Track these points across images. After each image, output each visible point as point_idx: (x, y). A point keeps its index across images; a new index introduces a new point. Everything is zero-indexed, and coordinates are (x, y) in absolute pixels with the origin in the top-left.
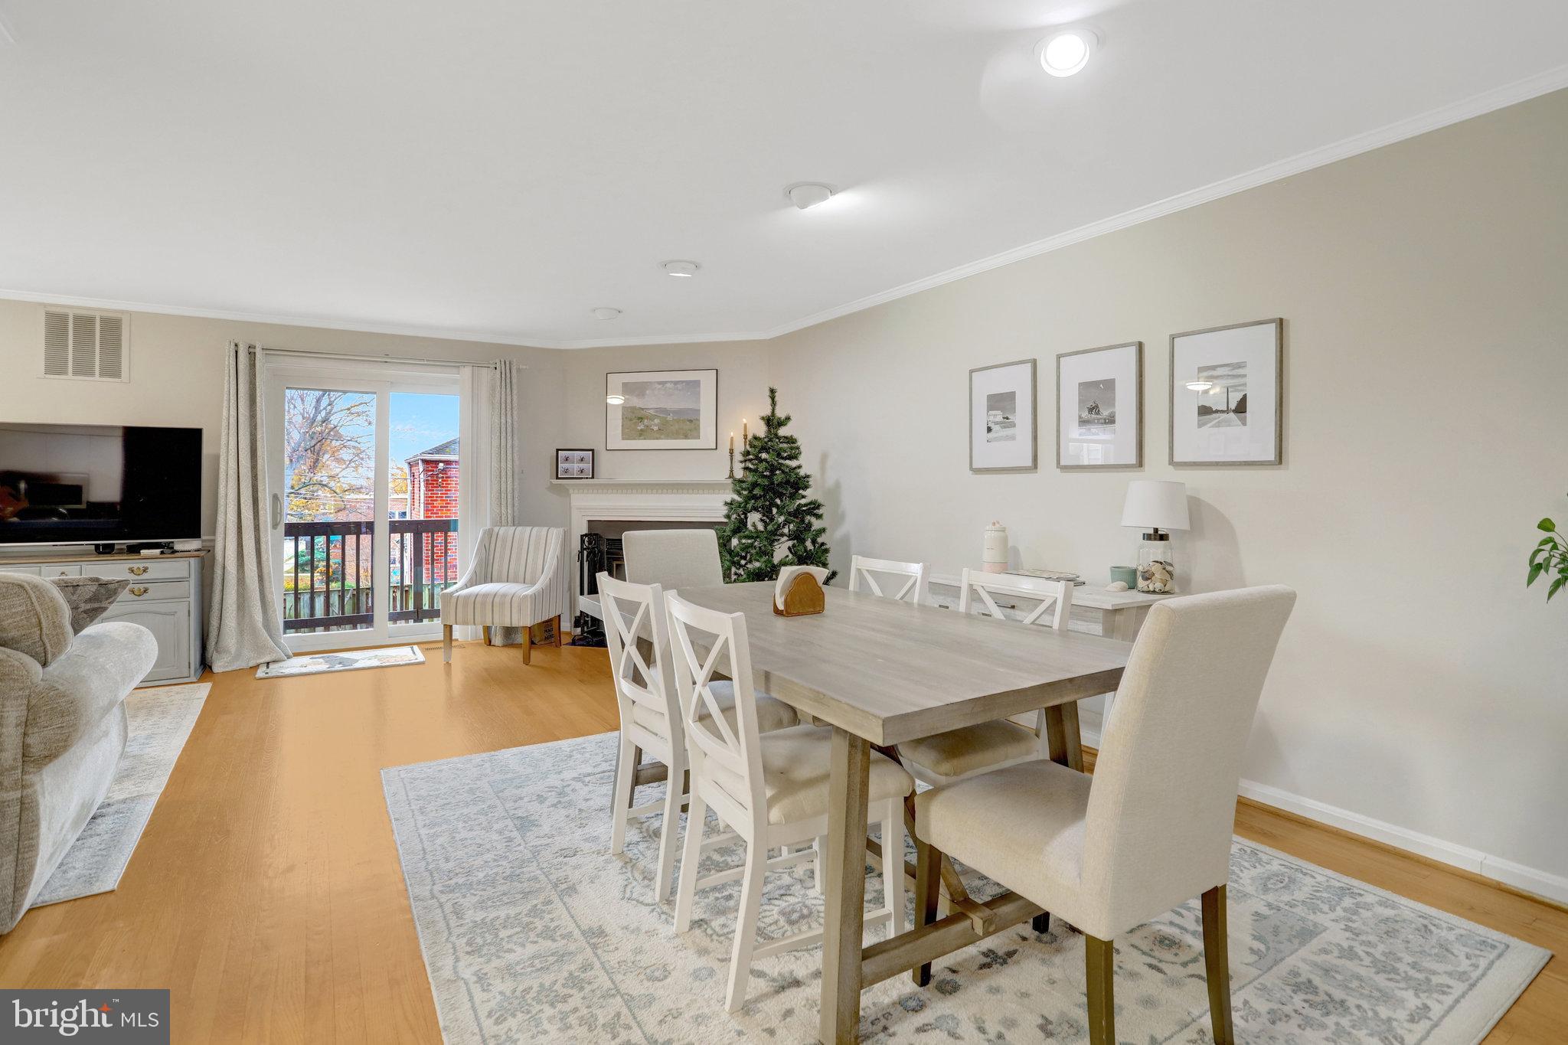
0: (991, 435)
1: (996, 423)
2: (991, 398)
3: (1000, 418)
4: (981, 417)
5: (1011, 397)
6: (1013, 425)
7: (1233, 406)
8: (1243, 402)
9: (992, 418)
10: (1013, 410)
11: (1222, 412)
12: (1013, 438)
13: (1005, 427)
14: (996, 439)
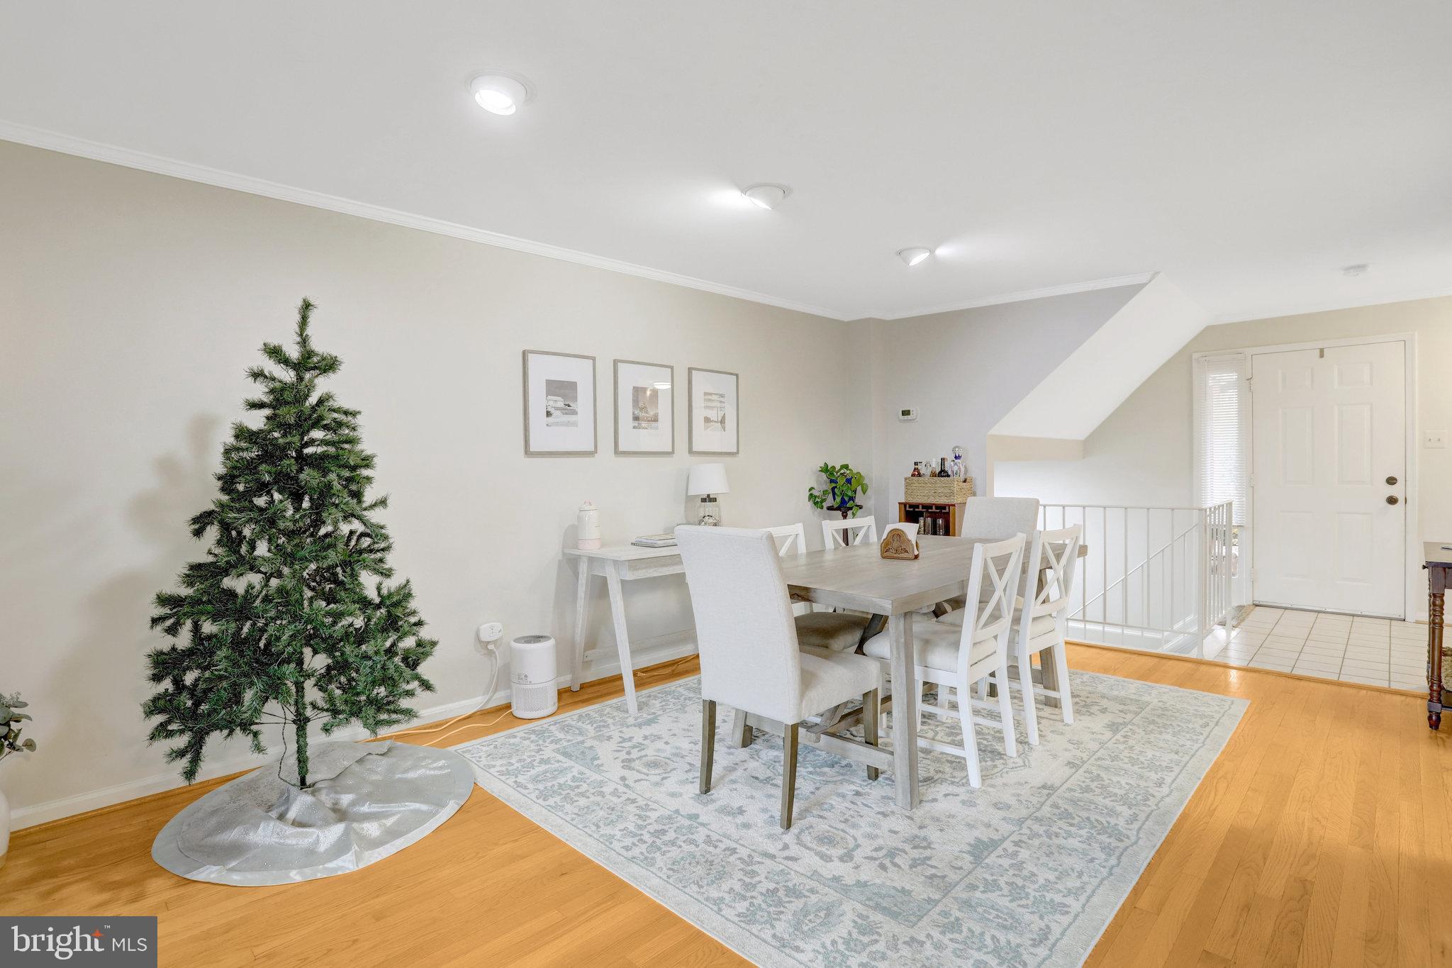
0: (550, 420)
1: (557, 409)
2: (550, 383)
3: (561, 404)
4: (539, 399)
5: (572, 386)
6: (574, 413)
7: (720, 419)
8: (724, 417)
9: (551, 403)
10: (575, 399)
11: (715, 422)
12: (575, 424)
13: (566, 414)
14: (557, 424)
